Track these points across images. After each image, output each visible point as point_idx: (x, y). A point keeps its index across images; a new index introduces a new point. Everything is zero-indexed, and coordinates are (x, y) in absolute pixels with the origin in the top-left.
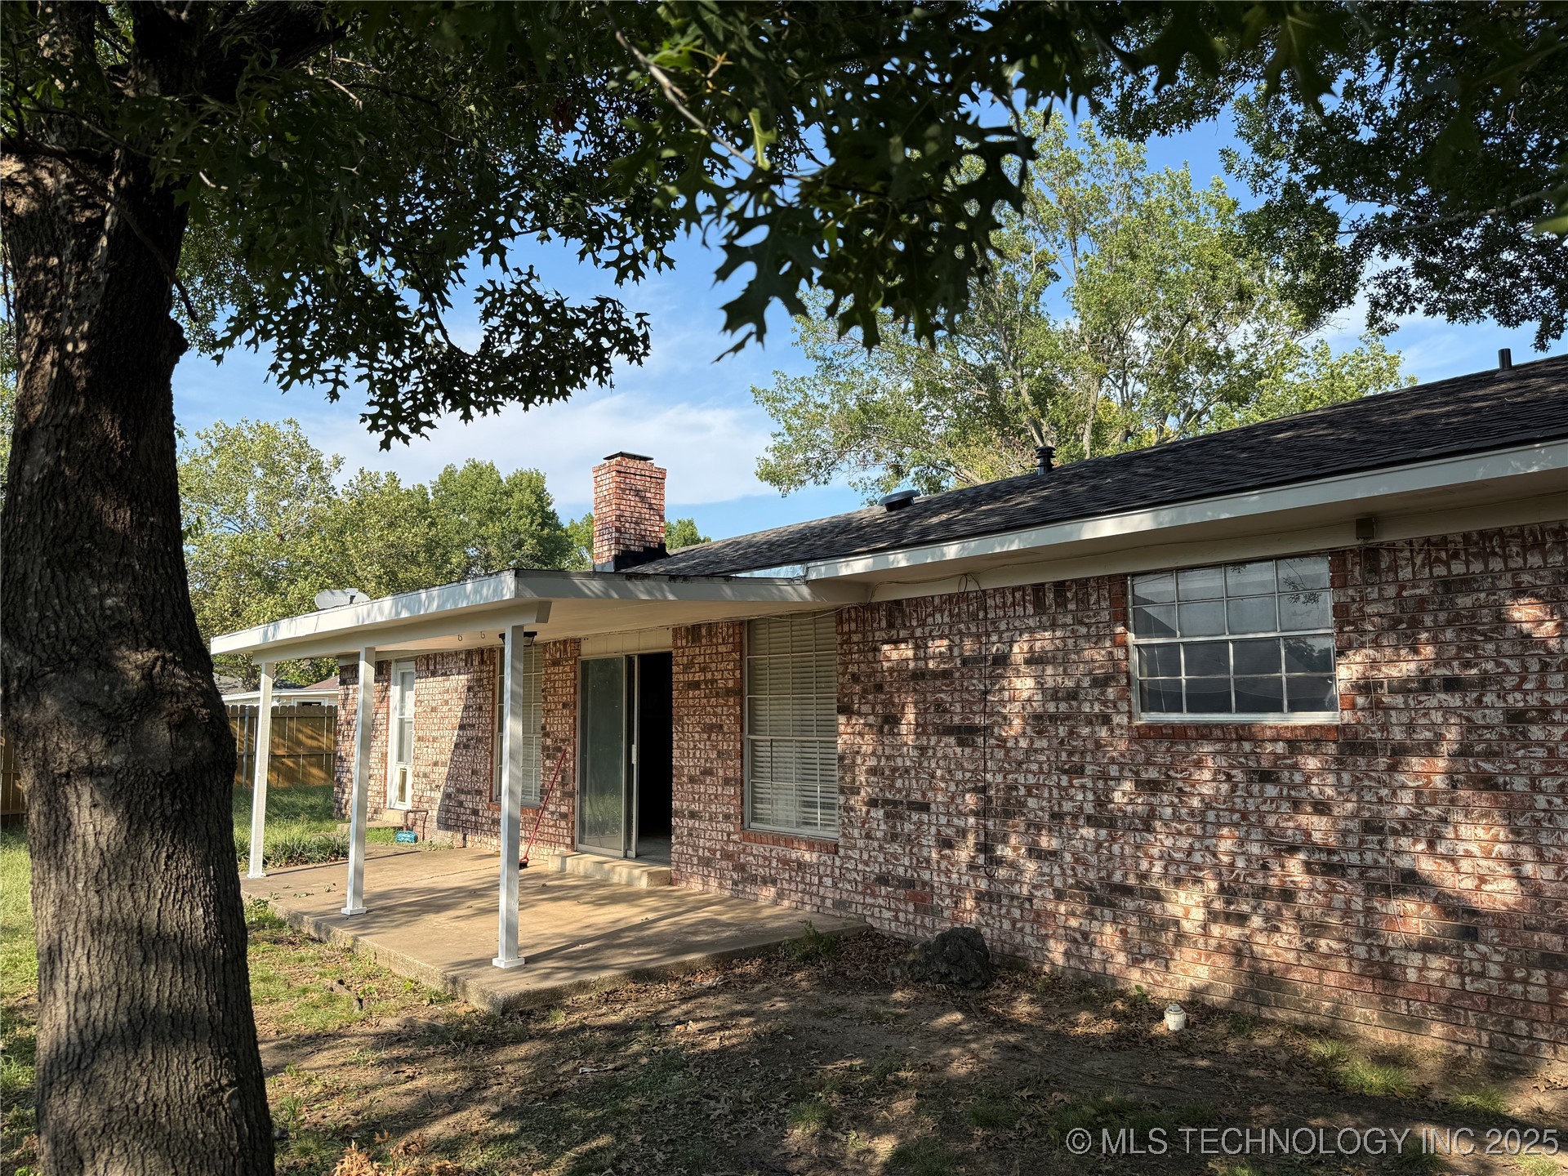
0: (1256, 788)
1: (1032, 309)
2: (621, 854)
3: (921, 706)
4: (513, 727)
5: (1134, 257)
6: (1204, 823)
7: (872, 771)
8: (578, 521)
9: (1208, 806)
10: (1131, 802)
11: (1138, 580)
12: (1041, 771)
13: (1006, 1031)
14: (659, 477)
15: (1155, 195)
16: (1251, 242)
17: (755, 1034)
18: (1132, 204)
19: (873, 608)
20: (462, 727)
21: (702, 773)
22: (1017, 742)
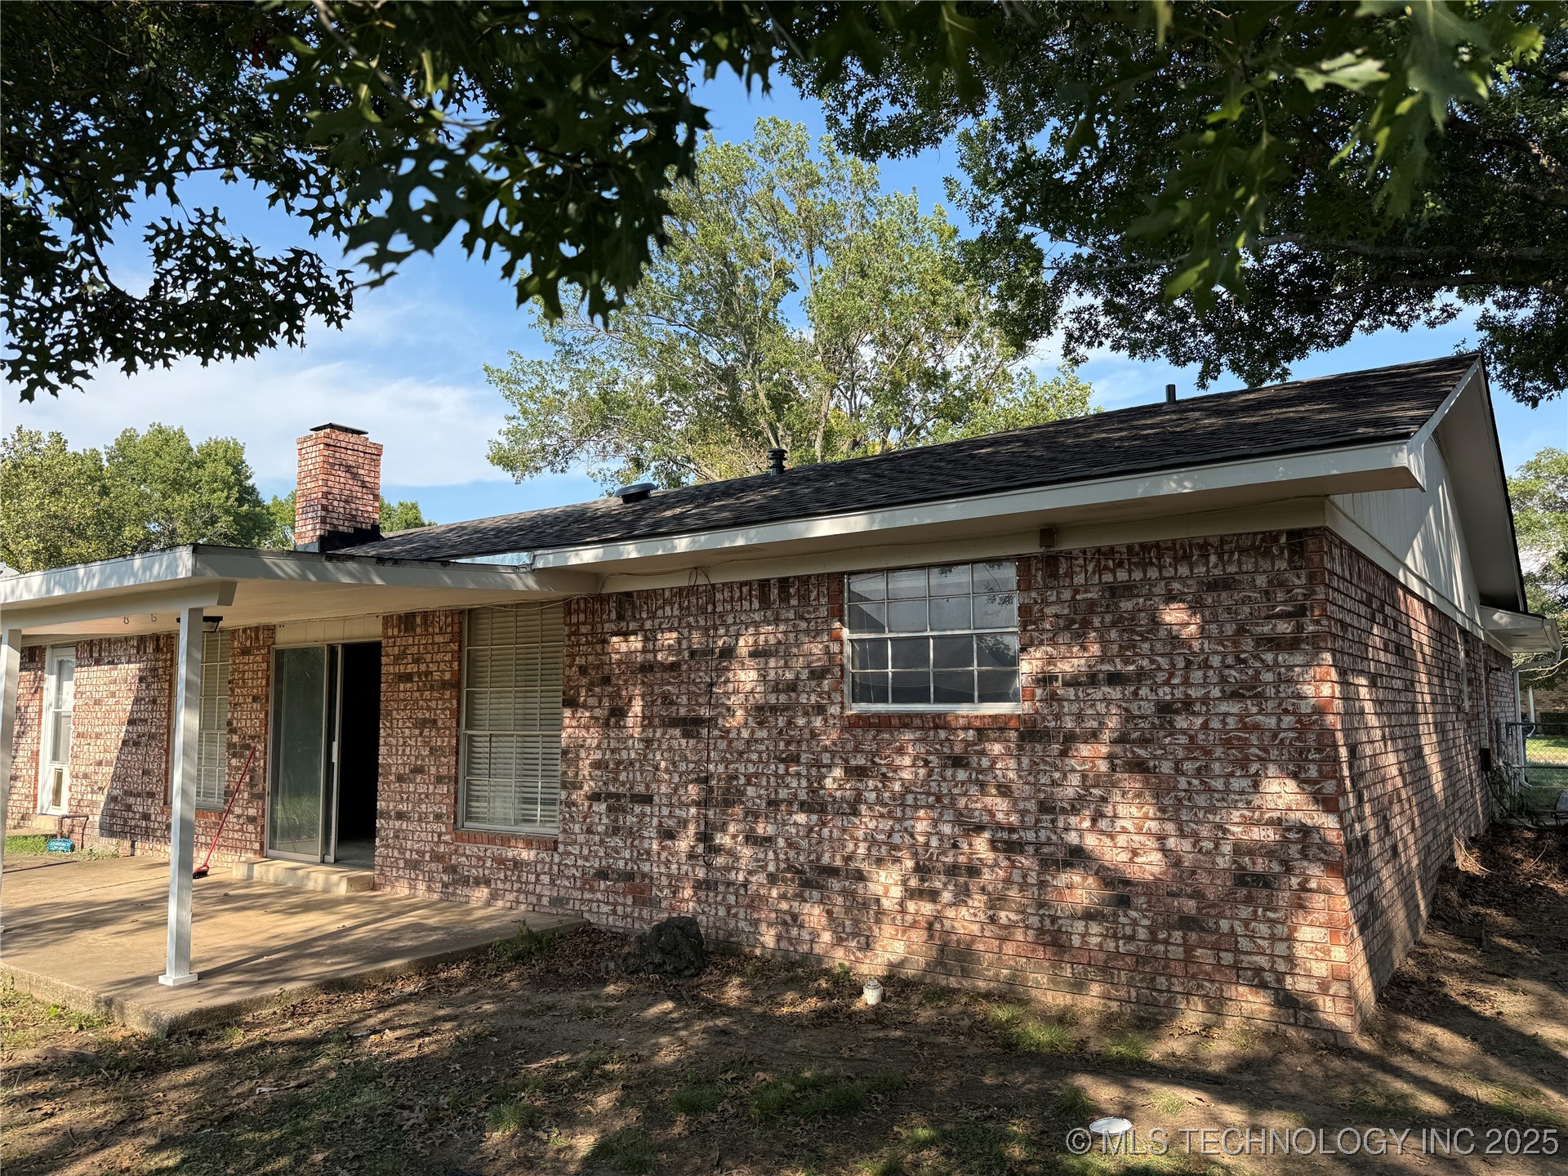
0: (949, 773)
1: (771, 315)
2: (318, 859)
3: (648, 698)
4: (187, 721)
5: (864, 275)
6: (903, 805)
7: (596, 765)
8: (282, 498)
9: (907, 790)
10: (840, 787)
11: (853, 578)
12: (760, 760)
13: (716, 1016)
14: (374, 454)
15: (887, 216)
16: (968, 269)
17: (458, 1038)
18: (865, 223)
19: (602, 599)
20: (131, 722)
21: (411, 771)
22: (739, 733)
